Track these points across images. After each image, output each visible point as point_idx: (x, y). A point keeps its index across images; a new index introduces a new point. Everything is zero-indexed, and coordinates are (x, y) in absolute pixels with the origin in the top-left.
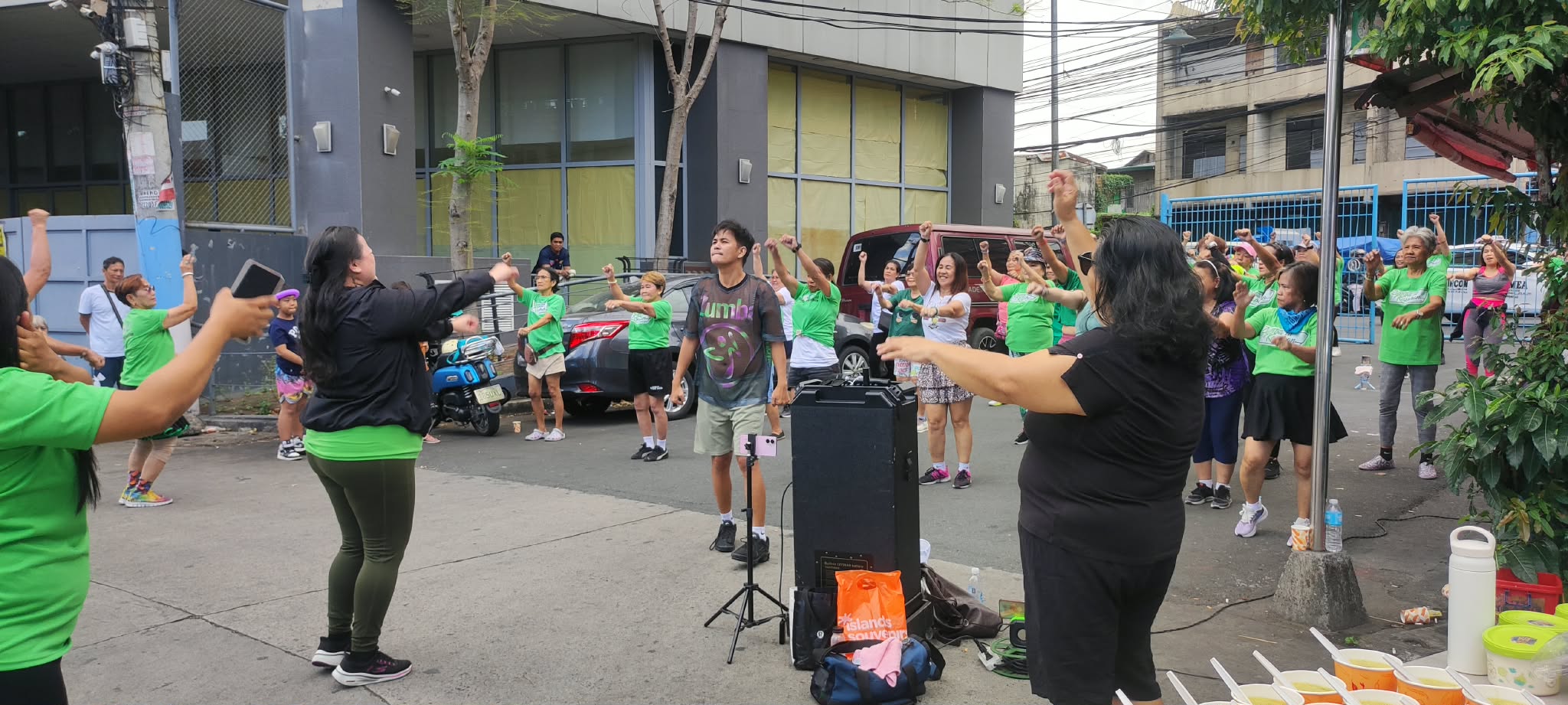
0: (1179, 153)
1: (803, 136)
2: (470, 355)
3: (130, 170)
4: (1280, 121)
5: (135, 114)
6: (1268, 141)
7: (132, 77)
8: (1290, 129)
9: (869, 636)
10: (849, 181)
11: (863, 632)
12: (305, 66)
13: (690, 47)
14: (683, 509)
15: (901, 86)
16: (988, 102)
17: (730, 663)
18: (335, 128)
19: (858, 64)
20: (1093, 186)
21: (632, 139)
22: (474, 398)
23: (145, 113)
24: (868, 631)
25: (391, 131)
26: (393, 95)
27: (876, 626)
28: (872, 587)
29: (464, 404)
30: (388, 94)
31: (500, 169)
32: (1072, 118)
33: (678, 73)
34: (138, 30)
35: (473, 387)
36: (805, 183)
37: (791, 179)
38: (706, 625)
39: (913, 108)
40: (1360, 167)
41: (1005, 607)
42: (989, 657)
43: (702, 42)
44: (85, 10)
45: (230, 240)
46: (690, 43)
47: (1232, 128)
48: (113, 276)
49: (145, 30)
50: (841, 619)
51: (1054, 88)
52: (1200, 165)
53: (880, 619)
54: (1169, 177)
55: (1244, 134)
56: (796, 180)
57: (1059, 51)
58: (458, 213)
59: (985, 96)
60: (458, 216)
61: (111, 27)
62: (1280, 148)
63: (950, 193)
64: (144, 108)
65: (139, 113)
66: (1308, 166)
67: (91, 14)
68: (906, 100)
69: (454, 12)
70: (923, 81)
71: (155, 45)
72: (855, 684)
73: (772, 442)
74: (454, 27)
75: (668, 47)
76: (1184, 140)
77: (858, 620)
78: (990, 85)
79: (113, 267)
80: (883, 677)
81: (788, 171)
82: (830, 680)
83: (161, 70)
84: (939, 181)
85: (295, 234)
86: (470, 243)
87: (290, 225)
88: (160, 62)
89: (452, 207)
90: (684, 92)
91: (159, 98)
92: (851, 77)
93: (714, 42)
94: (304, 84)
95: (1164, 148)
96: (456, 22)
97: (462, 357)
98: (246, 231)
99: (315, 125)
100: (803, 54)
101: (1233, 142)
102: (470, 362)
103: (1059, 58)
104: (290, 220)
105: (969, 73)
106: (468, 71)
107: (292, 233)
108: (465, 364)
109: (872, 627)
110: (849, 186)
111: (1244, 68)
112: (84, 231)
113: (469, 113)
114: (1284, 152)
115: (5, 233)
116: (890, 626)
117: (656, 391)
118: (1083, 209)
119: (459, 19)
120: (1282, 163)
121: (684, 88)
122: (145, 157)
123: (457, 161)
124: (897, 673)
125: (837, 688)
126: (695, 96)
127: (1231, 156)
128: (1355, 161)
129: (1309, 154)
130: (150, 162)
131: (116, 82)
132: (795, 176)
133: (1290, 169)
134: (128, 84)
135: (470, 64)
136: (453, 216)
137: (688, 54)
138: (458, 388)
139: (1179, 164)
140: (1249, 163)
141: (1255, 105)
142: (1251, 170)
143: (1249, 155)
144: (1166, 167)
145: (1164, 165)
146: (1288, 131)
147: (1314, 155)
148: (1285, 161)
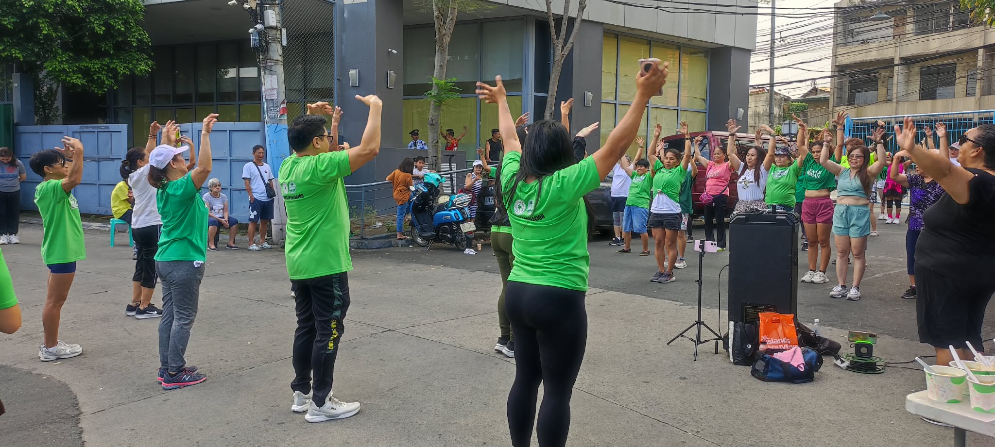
0: (846, 89)
1: (620, 77)
2: (458, 204)
3: (264, 97)
4: (916, 69)
5: (268, 64)
6: (908, 81)
7: (267, 43)
9: (779, 347)
11: (776, 345)
12: (344, 37)
13: (565, 24)
14: (610, 290)
15: (681, 46)
16: (735, 57)
17: (695, 360)
18: (361, 73)
19: (656, 33)
20: (782, 110)
21: (521, 79)
22: (459, 228)
23: (273, 64)
24: (778, 345)
25: (392, 74)
26: (393, 53)
27: (782, 342)
28: (778, 321)
29: (452, 232)
30: (389, 52)
31: (459, 97)
32: (783, 67)
33: (558, 40)
34: (272, 17)
35: (458, 223)
36: (621, 106)
37: (613, 103)
38: (668, 344)
39: (687, 60)
40: (972, 99)
41: (852, 335)
42: (842, 362)
43: (572, 20)
44: (246, 6)
46: (565, 21)
47: (883, 73)
48: (258, 156)
49: (275, 17)
50: (762, 338)
52: (860, 96)
53: (784, 339)
54: (839, 104)
55: (891, 78)
56: (616, 105)
57: (776, 25)
58: (434, 123)
59: (733, 52)
60: (433, 125)
61: (257, 15)
62: (916, 86)
63: (707, 114)
64: (273, 61)
65: (270, 64)
66: (934, 98)
67: (249, 8)
68: (683, 55)
69: (437, 5)
70: (694, 43)
71: (279, 25)
72: (781, 369)
73: (715, 244)
74: (436, 14)
75: (552, 23)
76: (849, 81)
77: (772, 339)
78: (736, 46)
79: (258, 151)
80: (796, 366)
81: (611, 99)
82: (766, 366)
83: (281, 39)
84: (700, 105)
86: (440, 141)
88: (281, 35)
89: (430, 120)
90: (560, 51)
91: (280, 55)
92: (652, 41)
93: (578, 20)
94: (343, 47)
95: (836, 86)
96: (437, 10)
97: (454, 205)
99: (350, 71)
100: (624, 27)
101: (883, 82)
102: (458, 208)
103: (776, 30)
105: (724, 39)
106: (442, 40)
108: (454, 209)
109: (780, 342)
111: (892, 34)
112: (228, 131)
113: (442, 64)
114: (919, 89)
115: (181, 132)
116: (789, 342)
118: (789, 124)
119: (439, 9)
120: (917, 96)
121: (560, 49)
122: (273, 89)
123: (434, 92)
124: (803, 364)
125: (770, 371)
126: (566, 54)
127: (882, 91)
128: (967, 95)
129: (936, 91)
130: (275, 92)
131: (258, 46)
132: (615, 102)
133: (922, 99)
134: (265, 48)
135: (444, 35)
136: (431, 125)
137: (564, 27)
138: (450, 223)
139: (846, 96)
140: (895, 96)
141: (900, 58)
142: (895, 100)
143: (895, 91)
144: (837, 98)
145: (836, 96)
146: (922, 75)
147: (940, 91)
148: (918, 95)
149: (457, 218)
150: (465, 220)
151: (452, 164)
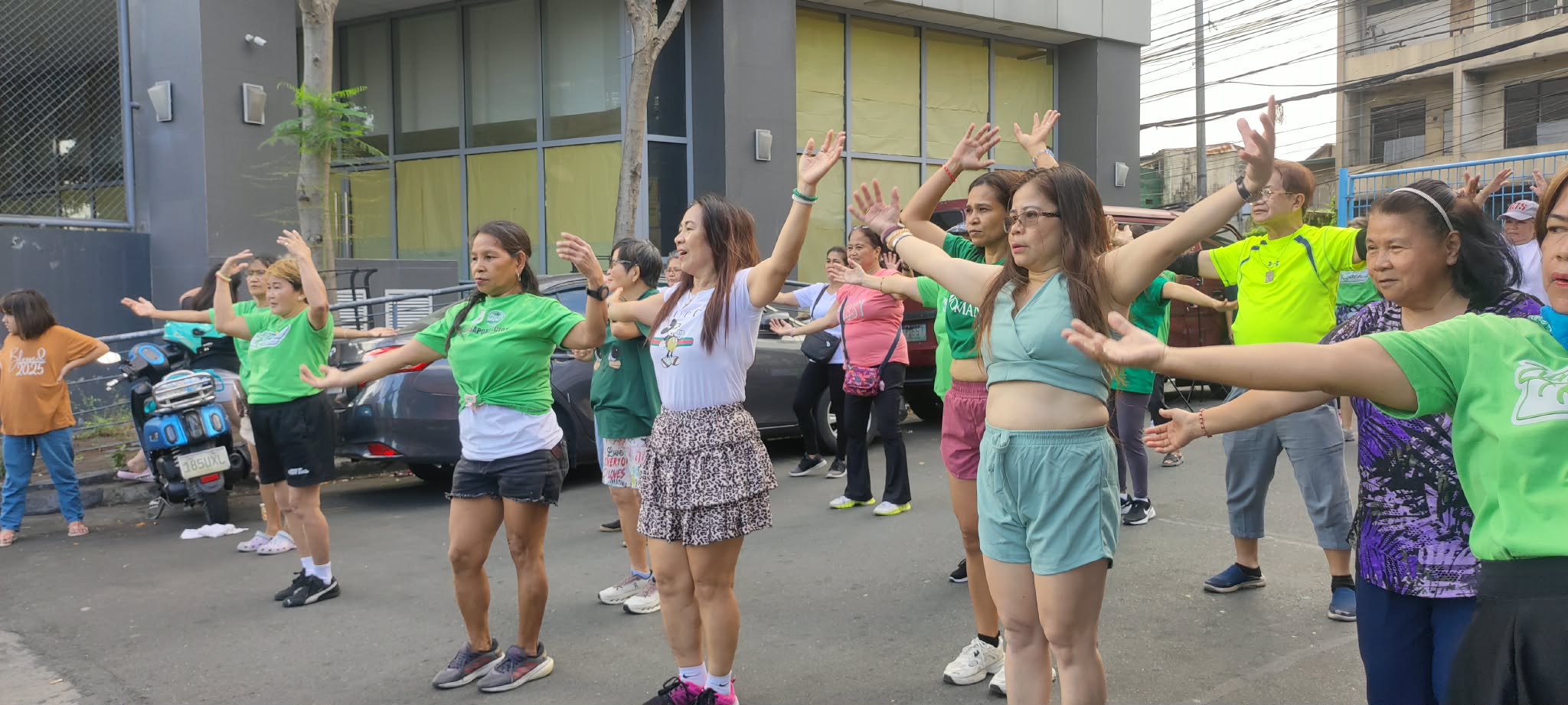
0: (1367, 133)
1: (854, 103)
4: (1496, 90)
6: (1480, 113)
8: (1511, 97)
10: (919, 160)
12: (144, 12)
15: (989, 40)
16: (1104, 57)
18: (178, 90)
25: (253, 92)
26: (258, 45)
30: (250, 45)
32: (1222, 82)
36: (858, 163)
39: (1005, 68)
45: (15, 238)
47: (1433, 101)
51: (1199, 44)
52: (1392, 148)
54: (1353, 163)
55: (1449, 108)
58: (308, 195)
59: (1101, 50)
60: (307, 199)
62: (1497, 120)
66: (1532, 143)
68: (996, 59)
70: (1017, 33)
76: (1372, 116)
78: (1104, 36)
85: (133, 231)
87: (126, 220)
89: (299, 188)
90: (646, 31)
92: (920, 28)
95: (1347, 129)
98: (48, 226)
99: (153, 86)
101: (1435, 119)
103: (1204, 6)
104: (125, 211)
105: (1078, 21)
107: (129, 229)
110: (918, 166)
111: (1448, 28)
113: (316, 56)
114: (1502, 127)
117: (298, 477)
120: (1499, 140)
121: (648, 25)
123: (305, 123)
127: (1433, 134)
129: (1535, 128)
133: (1509, 147)
139: (1367, 147)
140: (1456, 142)
141: (1464, 71)
142: (1458, 149)
143: (1456, 132)
144: (1350, 150)
145: (1347, 148)
146: (1507, 100)
147: (1542, 130)
148: (1502, 138)
149: (172, 438)
150: (198, 443)
151: (357, 291)
